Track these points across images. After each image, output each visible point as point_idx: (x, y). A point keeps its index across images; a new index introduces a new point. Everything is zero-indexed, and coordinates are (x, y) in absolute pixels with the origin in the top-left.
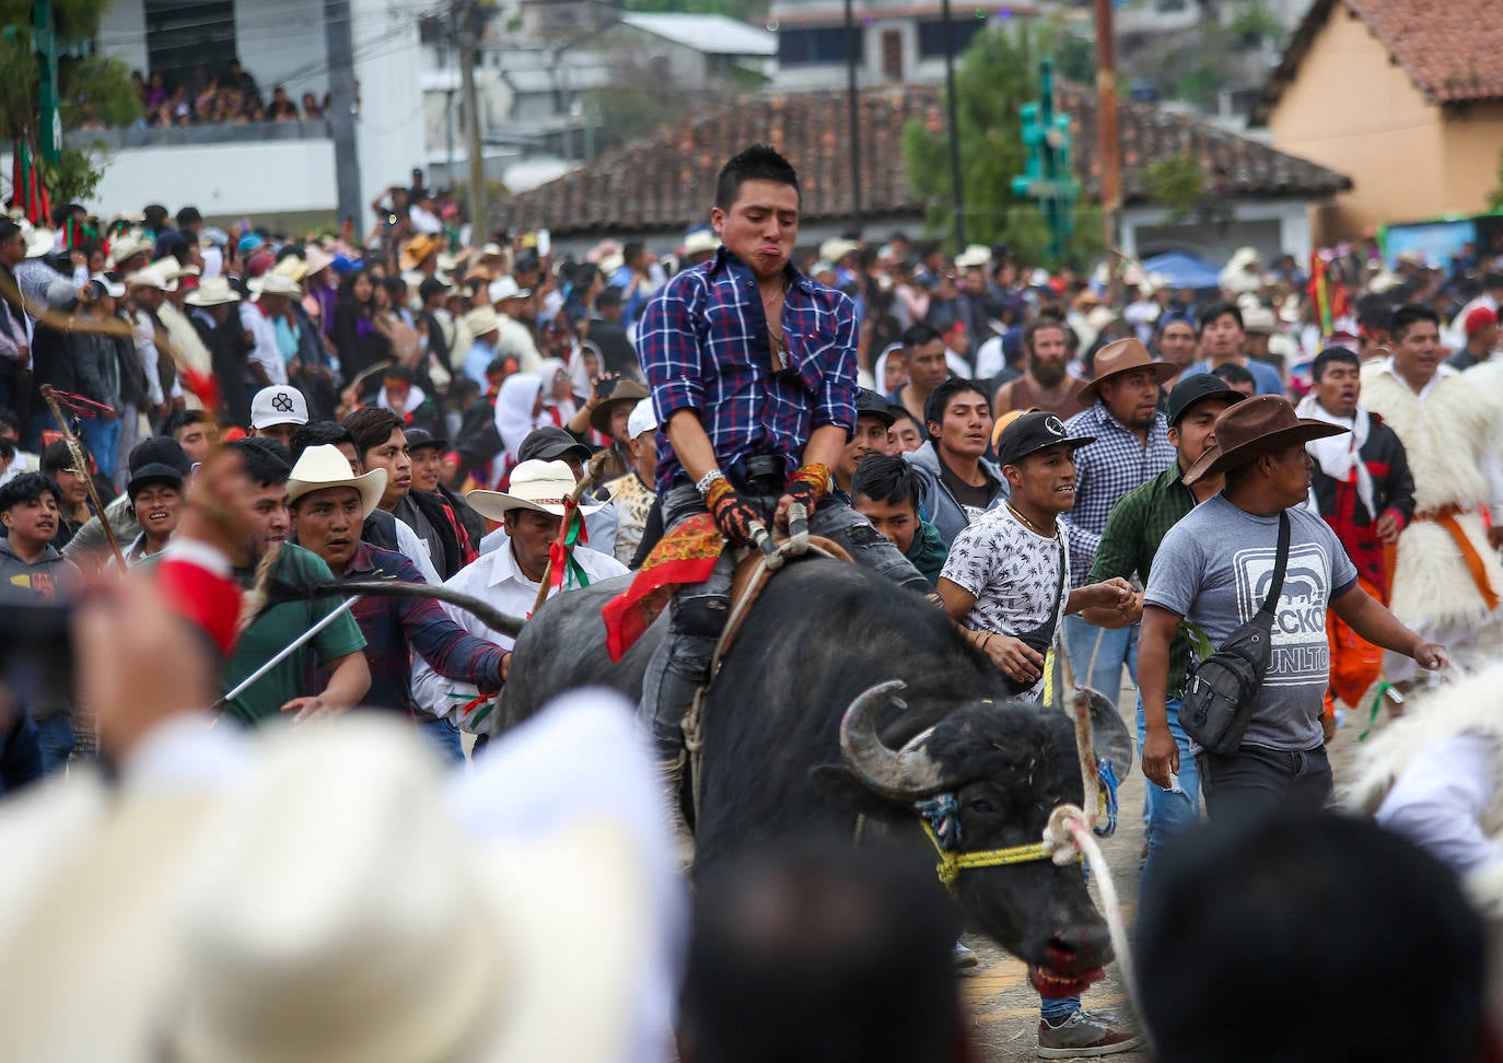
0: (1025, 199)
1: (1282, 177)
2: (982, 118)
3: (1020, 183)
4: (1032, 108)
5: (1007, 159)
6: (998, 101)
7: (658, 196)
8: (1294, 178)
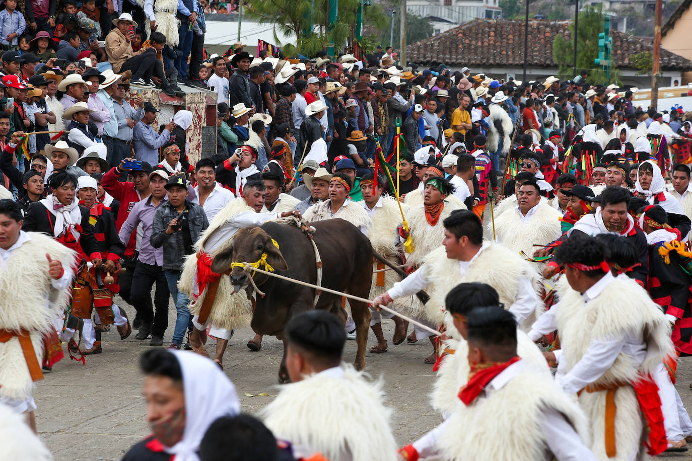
0: (598, 66)
1: (673, 63)
2: (584, 37)
3: (597, 60)
4: (603, 34)
5: (592, 51)
6: (590, 31)
7: (450, 53)
8: (678, 64)
